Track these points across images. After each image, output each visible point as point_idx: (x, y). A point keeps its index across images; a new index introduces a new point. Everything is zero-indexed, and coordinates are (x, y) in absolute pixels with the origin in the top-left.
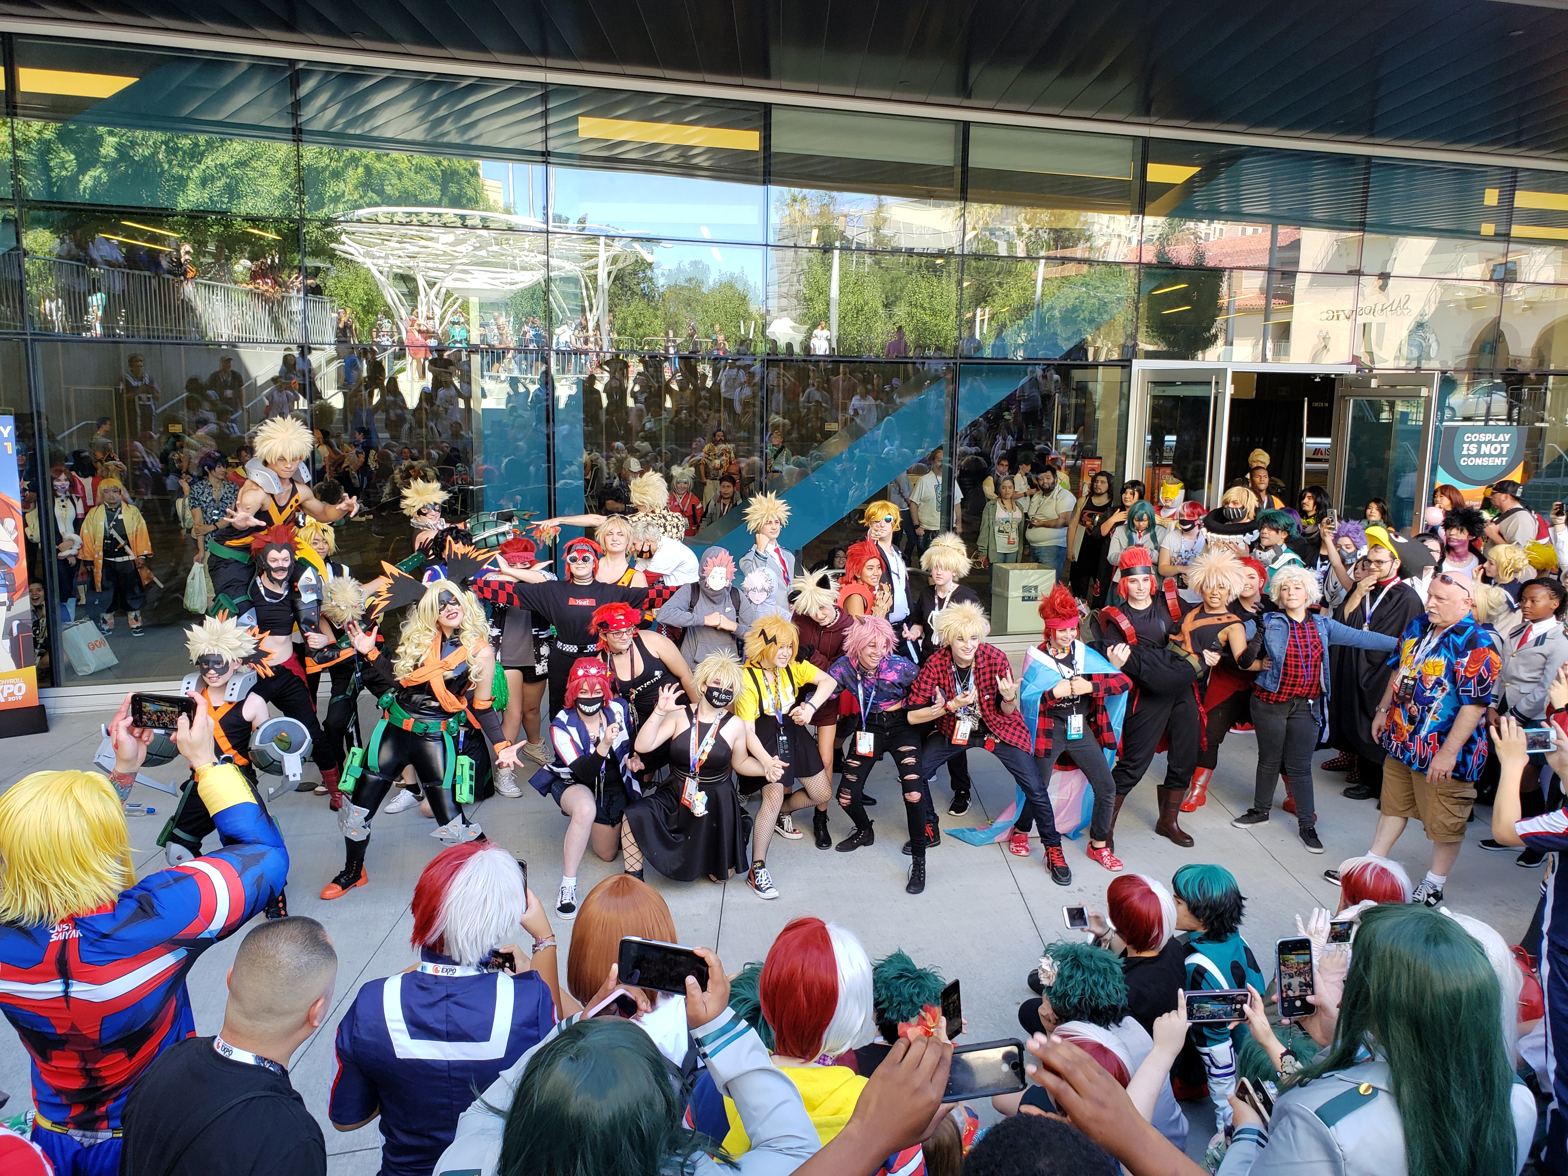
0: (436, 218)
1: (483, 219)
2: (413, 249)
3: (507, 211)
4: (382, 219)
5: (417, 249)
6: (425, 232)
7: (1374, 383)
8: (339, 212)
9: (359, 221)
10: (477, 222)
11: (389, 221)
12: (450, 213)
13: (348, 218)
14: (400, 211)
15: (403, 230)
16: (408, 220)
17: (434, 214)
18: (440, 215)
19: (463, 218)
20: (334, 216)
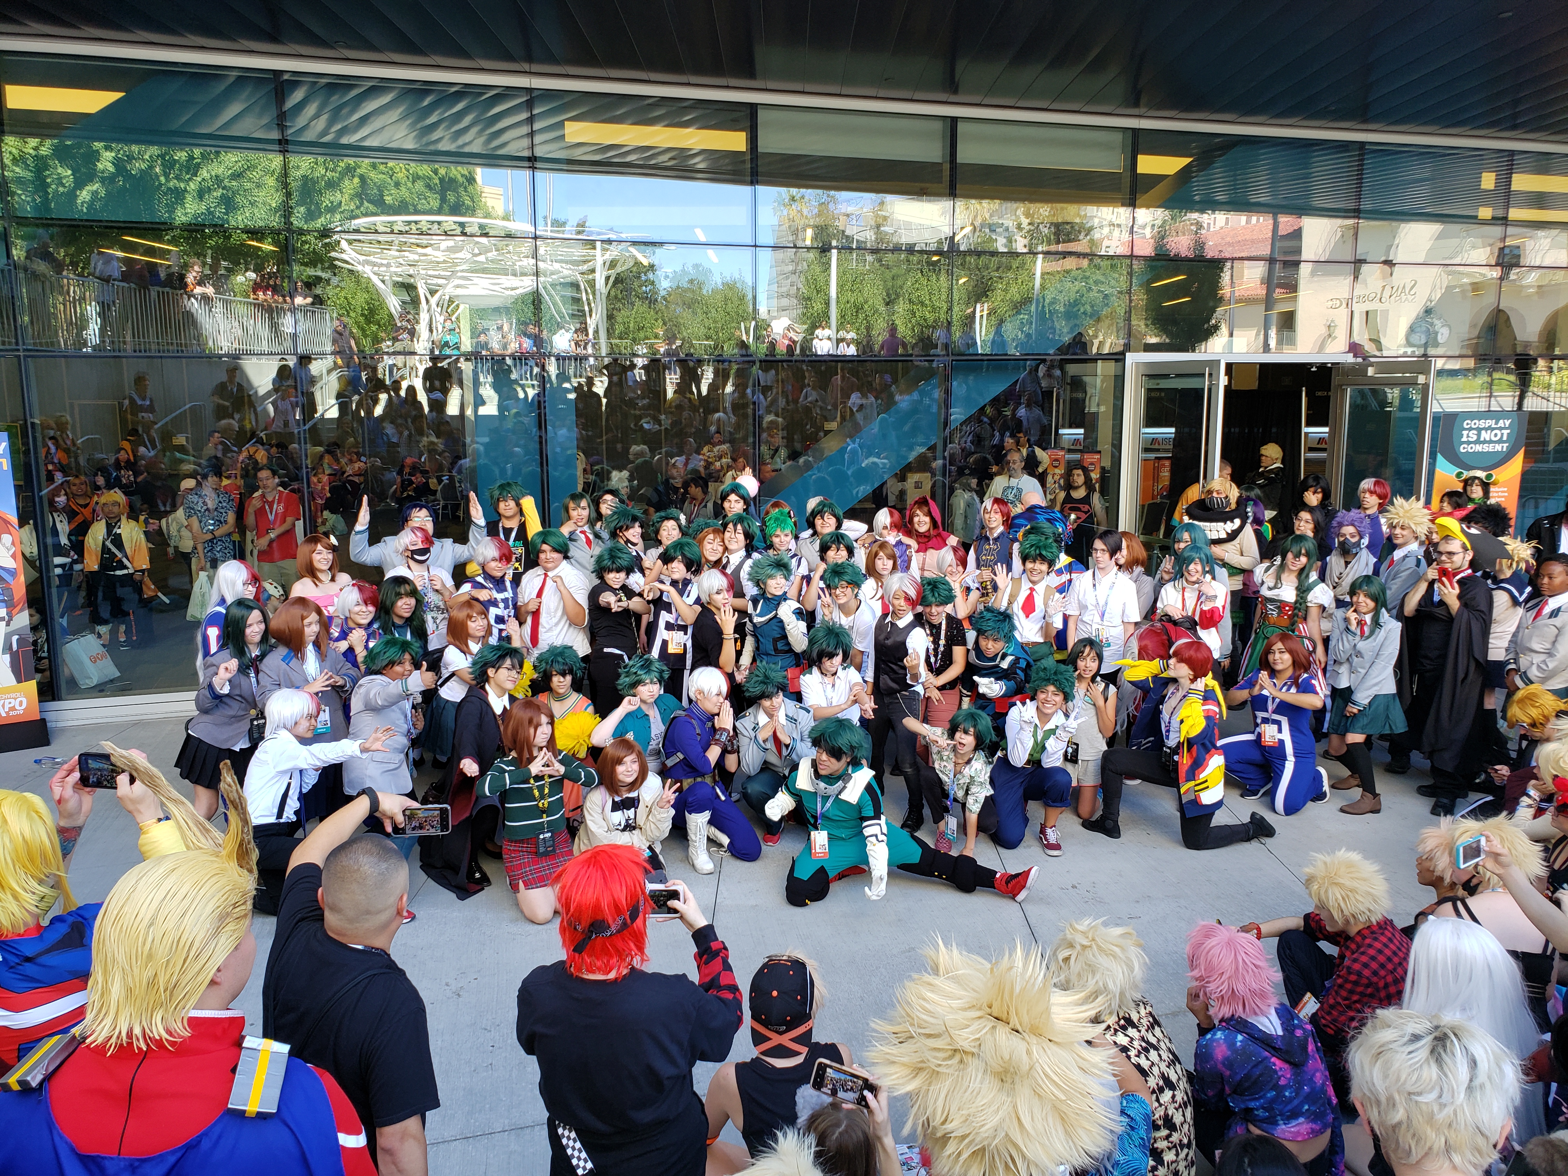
0: (436, 226)
1: (481, 227)
2: (413, 257)
3: (506, 218)
4: (381, 229)
5: (416, 257)
6: (424, 240)
7: (1371, 371)
8: (336, 222)
9: (357, 231)
10: (474, 229)
11: (389, 230)
12: (449, 221)
13: (346, 227)
14: (399, 220)
15: (402, 238)
16: (407, 228)
17: (433, 222)
18: (439, 223)
19: (462, 225)
20: (332, 226)
